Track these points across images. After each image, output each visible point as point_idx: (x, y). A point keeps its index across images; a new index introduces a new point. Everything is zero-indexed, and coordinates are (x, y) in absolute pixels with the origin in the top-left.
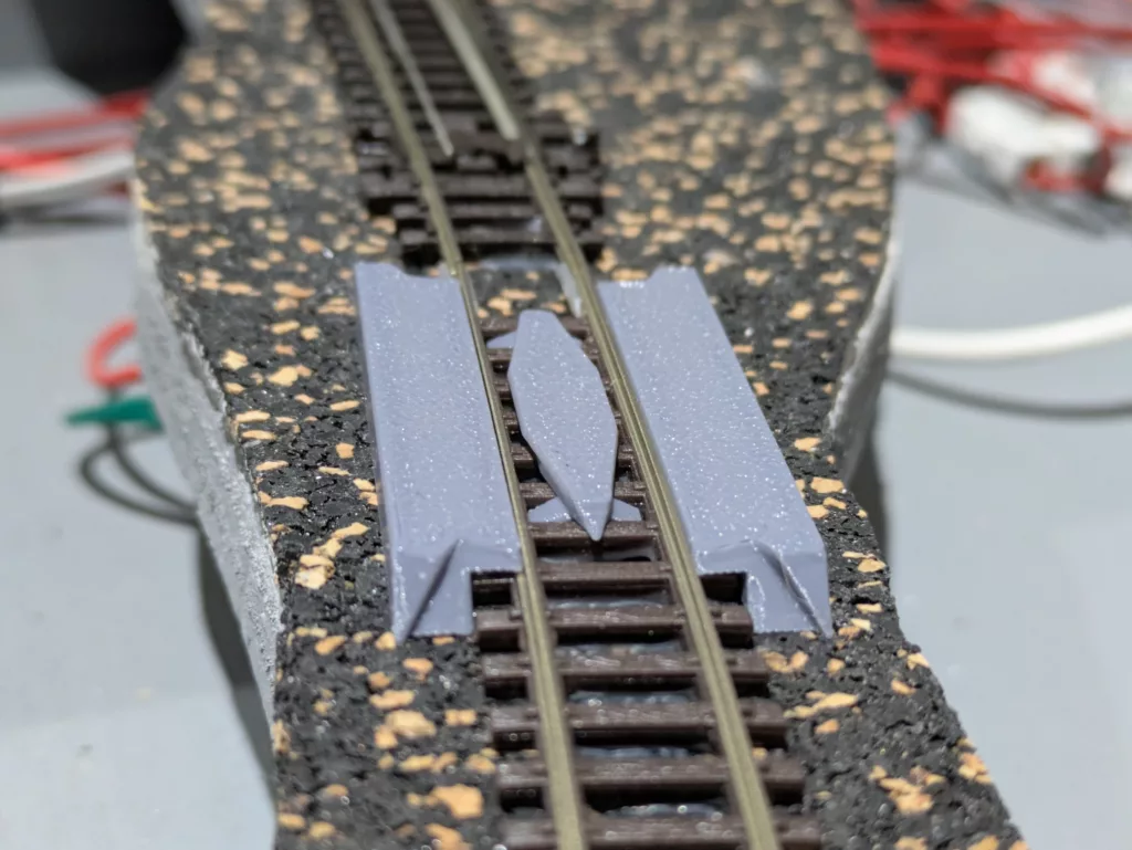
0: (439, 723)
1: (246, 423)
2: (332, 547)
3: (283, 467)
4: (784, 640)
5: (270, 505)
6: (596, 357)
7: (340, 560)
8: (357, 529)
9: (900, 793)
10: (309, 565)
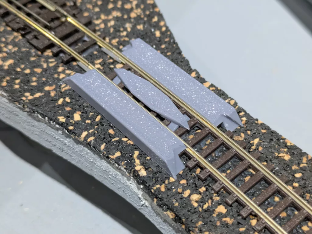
0: (200, 193)
1: (85, 137)
2: (137, 162)
3: (105, 145)
4: (236, 132)
5: (115, 158)
6: (140, 75)
7: (142, 164)
8: (136, 153)
9: (283, 157)
10: (139, 170)
